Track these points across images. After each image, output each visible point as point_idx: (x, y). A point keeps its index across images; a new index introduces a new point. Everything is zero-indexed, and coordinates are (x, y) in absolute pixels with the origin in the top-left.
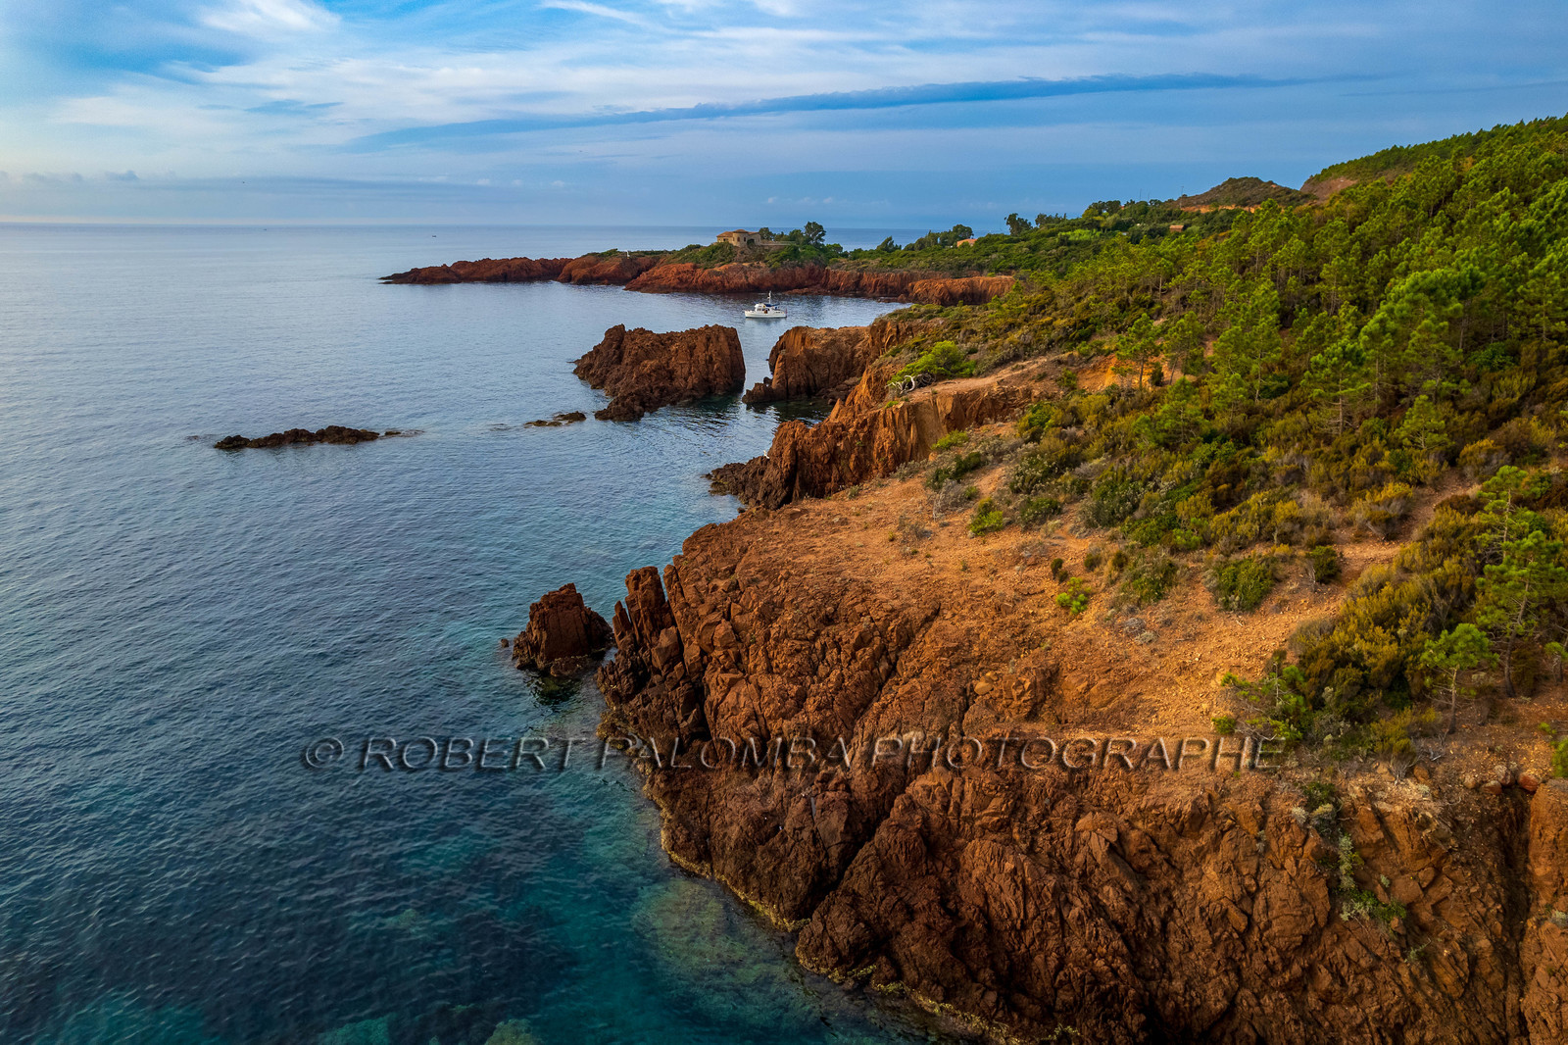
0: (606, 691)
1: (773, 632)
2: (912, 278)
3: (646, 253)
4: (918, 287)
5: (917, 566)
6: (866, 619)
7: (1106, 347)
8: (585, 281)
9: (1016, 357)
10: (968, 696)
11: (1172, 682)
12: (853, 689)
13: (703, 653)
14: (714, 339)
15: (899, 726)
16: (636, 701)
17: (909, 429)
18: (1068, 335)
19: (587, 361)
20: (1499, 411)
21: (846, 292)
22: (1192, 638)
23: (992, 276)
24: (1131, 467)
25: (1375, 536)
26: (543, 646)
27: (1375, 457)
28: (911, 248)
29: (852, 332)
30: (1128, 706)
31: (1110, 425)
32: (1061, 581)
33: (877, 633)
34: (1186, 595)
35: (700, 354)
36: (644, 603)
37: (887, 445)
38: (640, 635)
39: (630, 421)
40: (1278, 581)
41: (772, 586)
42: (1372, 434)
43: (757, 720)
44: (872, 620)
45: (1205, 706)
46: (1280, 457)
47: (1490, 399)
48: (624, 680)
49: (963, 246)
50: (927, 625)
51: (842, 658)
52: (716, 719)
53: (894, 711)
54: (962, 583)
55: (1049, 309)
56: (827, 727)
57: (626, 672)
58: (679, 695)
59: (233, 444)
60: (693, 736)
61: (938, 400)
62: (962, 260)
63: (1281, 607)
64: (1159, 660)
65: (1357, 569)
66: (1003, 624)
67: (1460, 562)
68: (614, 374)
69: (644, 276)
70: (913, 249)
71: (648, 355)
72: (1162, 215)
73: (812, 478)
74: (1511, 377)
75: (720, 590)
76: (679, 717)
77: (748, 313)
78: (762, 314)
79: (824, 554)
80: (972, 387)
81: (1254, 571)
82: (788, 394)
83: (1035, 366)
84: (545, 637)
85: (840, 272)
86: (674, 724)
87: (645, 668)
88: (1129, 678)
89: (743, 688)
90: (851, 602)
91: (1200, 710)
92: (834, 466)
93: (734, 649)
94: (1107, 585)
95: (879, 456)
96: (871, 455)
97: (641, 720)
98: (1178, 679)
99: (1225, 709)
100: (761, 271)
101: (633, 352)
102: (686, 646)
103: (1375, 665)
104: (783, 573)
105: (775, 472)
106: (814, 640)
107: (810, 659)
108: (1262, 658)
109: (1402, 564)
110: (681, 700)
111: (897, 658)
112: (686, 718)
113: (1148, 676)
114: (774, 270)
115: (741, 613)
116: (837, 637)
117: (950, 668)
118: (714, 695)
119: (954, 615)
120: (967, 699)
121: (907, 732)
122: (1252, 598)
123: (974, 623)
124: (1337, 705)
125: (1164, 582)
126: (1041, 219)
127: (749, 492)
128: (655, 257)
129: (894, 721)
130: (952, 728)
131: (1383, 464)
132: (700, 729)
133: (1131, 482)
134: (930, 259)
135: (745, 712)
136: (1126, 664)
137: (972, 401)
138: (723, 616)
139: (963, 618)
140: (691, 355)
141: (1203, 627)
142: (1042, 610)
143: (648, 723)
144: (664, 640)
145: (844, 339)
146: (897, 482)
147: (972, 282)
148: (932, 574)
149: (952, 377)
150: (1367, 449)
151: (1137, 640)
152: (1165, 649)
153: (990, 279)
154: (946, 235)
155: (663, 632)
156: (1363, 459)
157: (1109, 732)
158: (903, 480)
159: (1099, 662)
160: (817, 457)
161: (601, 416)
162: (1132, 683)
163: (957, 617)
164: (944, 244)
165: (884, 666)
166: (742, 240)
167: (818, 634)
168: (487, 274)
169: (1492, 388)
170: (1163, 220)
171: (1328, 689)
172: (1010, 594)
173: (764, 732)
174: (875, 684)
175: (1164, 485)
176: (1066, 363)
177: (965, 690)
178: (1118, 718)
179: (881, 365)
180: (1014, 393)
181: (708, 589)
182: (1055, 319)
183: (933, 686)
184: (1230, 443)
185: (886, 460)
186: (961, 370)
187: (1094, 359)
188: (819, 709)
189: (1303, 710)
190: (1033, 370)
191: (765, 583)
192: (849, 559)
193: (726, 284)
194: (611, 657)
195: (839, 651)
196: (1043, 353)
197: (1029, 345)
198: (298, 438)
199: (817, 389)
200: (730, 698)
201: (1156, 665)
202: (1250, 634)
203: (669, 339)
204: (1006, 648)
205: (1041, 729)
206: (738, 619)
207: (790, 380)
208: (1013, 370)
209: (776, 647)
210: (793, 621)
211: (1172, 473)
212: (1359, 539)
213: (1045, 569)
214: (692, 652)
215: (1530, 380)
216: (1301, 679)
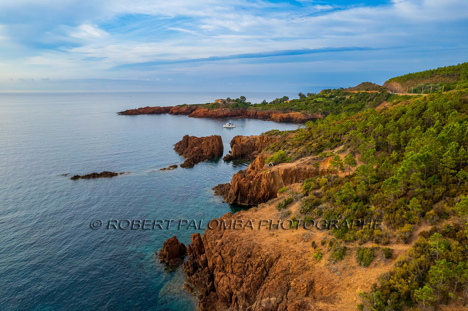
0: (186, 271)
1: (233, 260)
2: (271, 113)
3: (194, 105)
4: (273, 116)
5: (273, 239)
6: (260, 257)
7: (327, 155)
8: (176, 114)
9: (302, 156)
10: (289, 287)
11: (345, 289)
12: (256, 280)
13: (213, 264)
14: (214, 140)
15: (269, 296)
16: (194, 276)
17: (271, 179)
18: (316, 150)
19: (178, 146)
20: (436, 199)
21: (252, 117)
22: (351, 274)
23: (295, 113)
24: (334, 210)
25: (402, 242)
26: (167, 256)
27: (402, 213)
28: (271, 103)
29: (254, 138)
30: (333, 296)
31: (328, 191)
32: (315, 248)
33: (263, 262)
34: (349, 258)
35: (211, 145)
36: (196, 245)
37: (265, 184)
38: (195, 254)
39: (190, 168)
40: (374, 256)
41: (233, 244)
42: (401, 205)
43: (229, 289)
44: (261, 258)
45: (355, 299)
46: (376, 210)
47: (434, 194)
48: (191, 269)
49: (286, 103)
50: (277, 260)
51: (253, 270)
52: (217, 287)
53: (268, 290)
54: (287, 247)
55: (311, 138)
56: (249, 293)
57: (191, 266)
58: (207, 276)
59: (76, 178)
60: (211, 290)
61: (279, 171)
62: (286, 107)
63: (375, 266)
64: (342, 281)
65: (397, 253)
66: (298, 262)
67: (425, 257)
68: (186, 151)
69: (194, 112)
70: (271, 104)
71: (195, 145)
72: (343, 93)
73: (243, 193)
74: (439, 187)
75: (218, 244)
76: (207, 284)
77: (224, 126)
78: (228, 126)
79: (248, 233)
80: (289, 167)
81: (368, 253)
82: (236, 157)
83: (307, 160)
84: (168, 253)
85: (250, 111)
86: (205, 286)
87: (196, 265)
88: (333, 287)
89: (225, 278)
90: (255, 251)
91: (353, 300)
92: (250, 189)
93: (222, 265)
94: (328, 252)
95: (263, 187)
96: (260, 186)
97: (196, 283)
98: (347, 288)
99: (360, 301)
100: (227, 111)
101: (191, 144)
102: (209, 261)
103: (402, 293)
104: (236, 239)
105: (233, 191)
106: (245, 263)
107: (244, 269)
108: (370, 284)
109: (410, 254)
110: (207, 279)
111: (269, 271)
112: (209, 284)
113: (339, 287)
114: (231, 111)
115: (224, 253)
116: (252, 263)
117: (284, 277)
118: (217, 279)
119: (285, 257)
120: (288, 287)
121: (272, 297)
122: (368, 262)
123: (290, 261)
124: (392, 305)
125: (343, 254)
126: (308, 94)
127: (225, 195)
128: (197, 106)
129: (268, 294)
130: (284, 297)
131: (404, 216)
132: (213, 288)
133: (334, 215)
134: (276, 107)
135: (226, 286)
136: (333, 282)
137: (289, 171)
138: (219, 254)
139: (287, 259)
140: (208, 145)
141: (354, 271)
142: (309, 258)
143: (198, 284)
144: (202, 258)
145: (252, 140)
146: (268, 206)
147: (289, 115)
148: (278, 243)
149: (283, 162)
150: (399, 211)
151: (336, 274)
152: (343, 278)
153: (294, 113)
154: (281, 99)
155: (202, 255)
156: (398, 214)
157: (328, 304)
158: (270, 205)
159: (325, 281)
160: (245, 187)
161: (182, 166)
162: (334, 289)
163: (285, 258)
164: (281, 102)
165: (265, 273)
166: (222, 102)
167: (246, 261)
168: (148, 112)
169: (434, 191)
170: (344, 95)
171: (389, 301)
172: (301, 252)
173: (231, 292)
174: (263, 279)
175: (343, 217)
176: (316, 159)
177: (288, 284)
178: (330, 299)
179: (263, 154)
180: (301, 168)
181: (214, 244)
182: (313, 143)
183: (279, 283)
184: (362, 203)
185: (265, 188)
186: (286, 160)
187: (324, 158)
188: (247, 287)
189: (382, 306)
190: (306, 161)
191: (231, 243)
192: (255, 235)
193: (218, 115)
194: (186, 260)
195: (252, 267)
196: (309, 155)
197: (305, 152)
198: (94, 176)
199: (244, 155)
200: (221, 281)
201: (341, 283)
202: (367, 274)
203: (201, 140)
204: (299, 270)
205: (309, 299)
206: (223, 255)
207: (237, 153)
208: (301, 161)
209: (234, 265)
210: (239, 257)
211: (346, 213)
212: (398, 242)
213: (310, 243)
214: (210, 264)
215: (444, 189)
216: (381, 296)
